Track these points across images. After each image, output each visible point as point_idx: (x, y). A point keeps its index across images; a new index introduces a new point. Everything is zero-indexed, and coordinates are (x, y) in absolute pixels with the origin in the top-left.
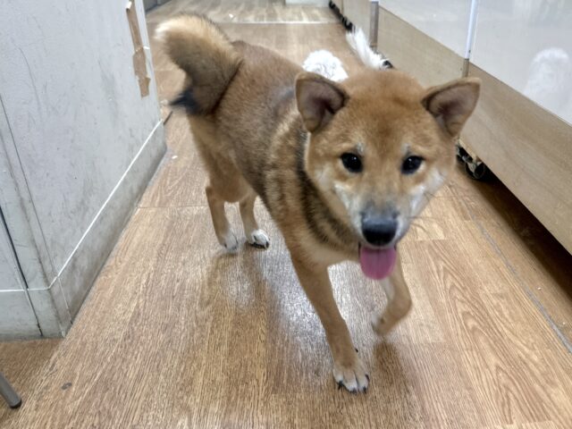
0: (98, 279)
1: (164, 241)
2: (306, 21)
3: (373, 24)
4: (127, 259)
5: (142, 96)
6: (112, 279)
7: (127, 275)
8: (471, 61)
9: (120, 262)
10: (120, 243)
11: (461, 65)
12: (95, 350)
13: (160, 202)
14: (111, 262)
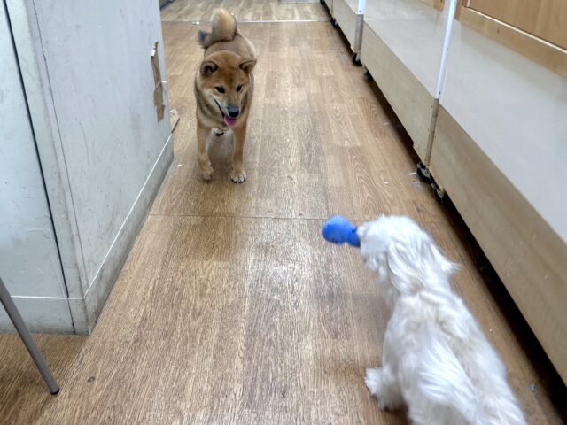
0: (117, 283)
1: (168, 249)
2: (298, 19)
3: (358, 34)
4: (138, 265)
5: (158, 121)
6: (127, 283)
7: (138, 280)
8: (441, 102)
9: (134, 267)
10: (135, 249)
11: (432, 104)
12: (112, 349)
13: (166, 210)
14: (126, 267)
